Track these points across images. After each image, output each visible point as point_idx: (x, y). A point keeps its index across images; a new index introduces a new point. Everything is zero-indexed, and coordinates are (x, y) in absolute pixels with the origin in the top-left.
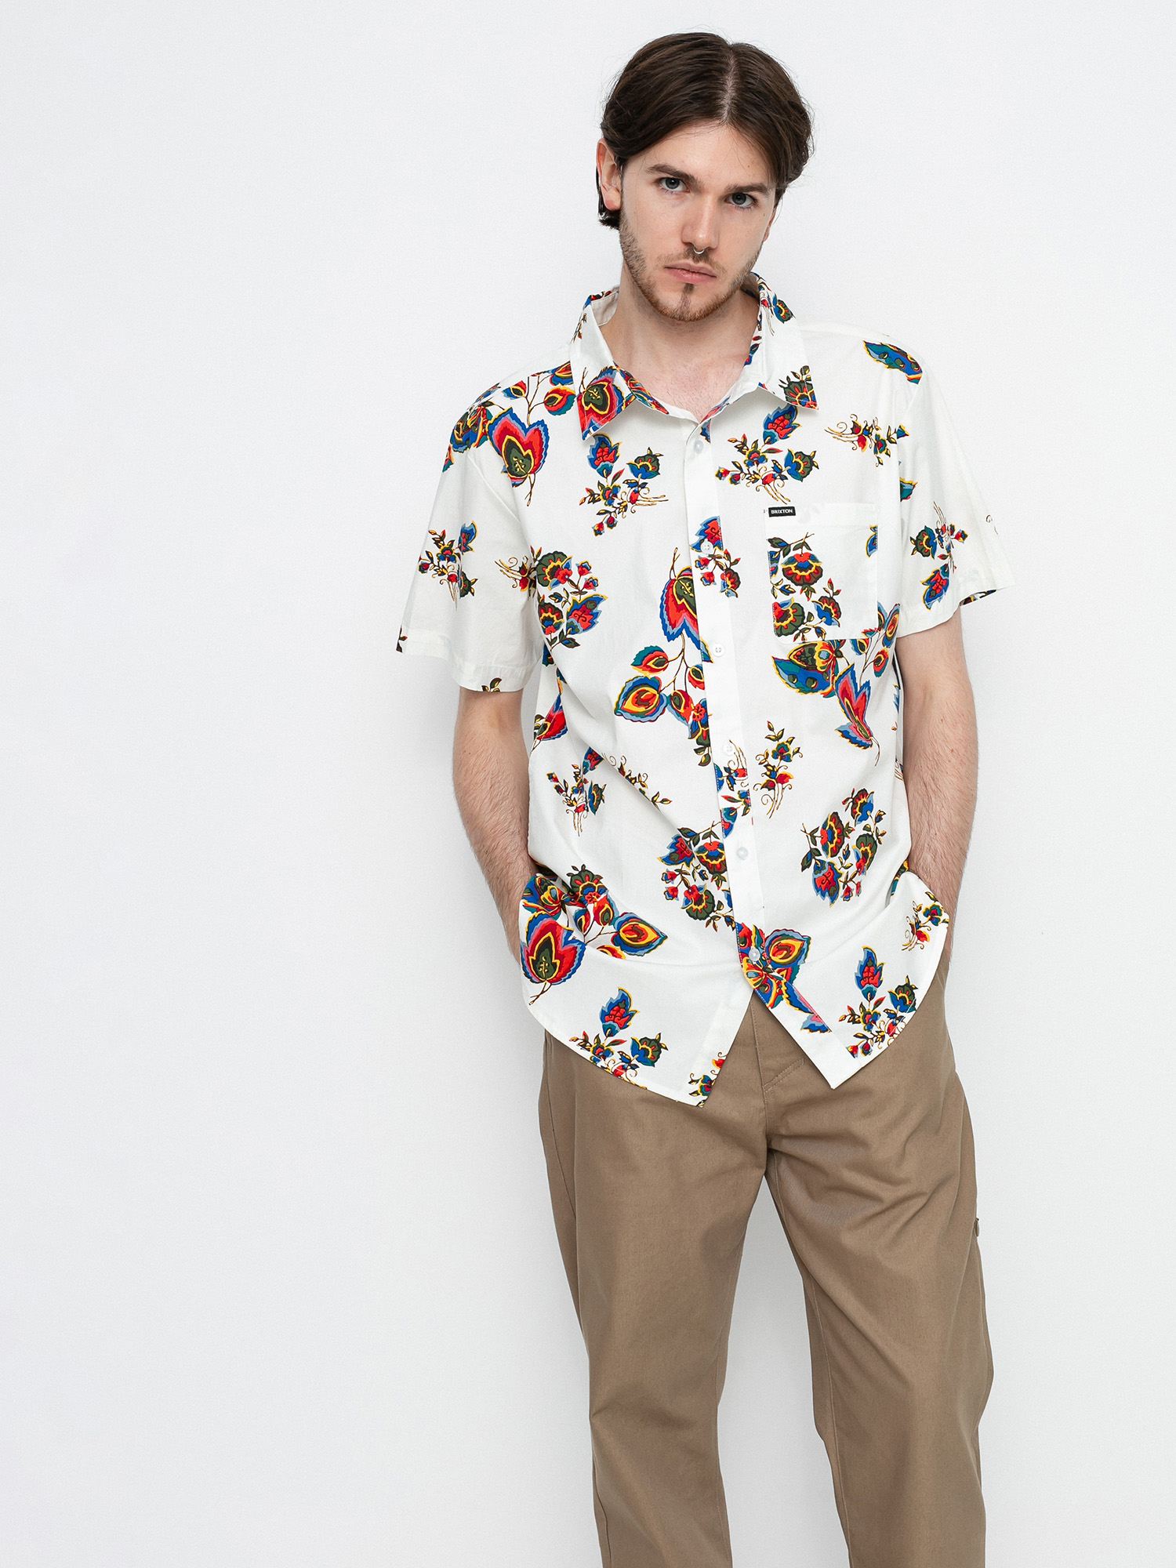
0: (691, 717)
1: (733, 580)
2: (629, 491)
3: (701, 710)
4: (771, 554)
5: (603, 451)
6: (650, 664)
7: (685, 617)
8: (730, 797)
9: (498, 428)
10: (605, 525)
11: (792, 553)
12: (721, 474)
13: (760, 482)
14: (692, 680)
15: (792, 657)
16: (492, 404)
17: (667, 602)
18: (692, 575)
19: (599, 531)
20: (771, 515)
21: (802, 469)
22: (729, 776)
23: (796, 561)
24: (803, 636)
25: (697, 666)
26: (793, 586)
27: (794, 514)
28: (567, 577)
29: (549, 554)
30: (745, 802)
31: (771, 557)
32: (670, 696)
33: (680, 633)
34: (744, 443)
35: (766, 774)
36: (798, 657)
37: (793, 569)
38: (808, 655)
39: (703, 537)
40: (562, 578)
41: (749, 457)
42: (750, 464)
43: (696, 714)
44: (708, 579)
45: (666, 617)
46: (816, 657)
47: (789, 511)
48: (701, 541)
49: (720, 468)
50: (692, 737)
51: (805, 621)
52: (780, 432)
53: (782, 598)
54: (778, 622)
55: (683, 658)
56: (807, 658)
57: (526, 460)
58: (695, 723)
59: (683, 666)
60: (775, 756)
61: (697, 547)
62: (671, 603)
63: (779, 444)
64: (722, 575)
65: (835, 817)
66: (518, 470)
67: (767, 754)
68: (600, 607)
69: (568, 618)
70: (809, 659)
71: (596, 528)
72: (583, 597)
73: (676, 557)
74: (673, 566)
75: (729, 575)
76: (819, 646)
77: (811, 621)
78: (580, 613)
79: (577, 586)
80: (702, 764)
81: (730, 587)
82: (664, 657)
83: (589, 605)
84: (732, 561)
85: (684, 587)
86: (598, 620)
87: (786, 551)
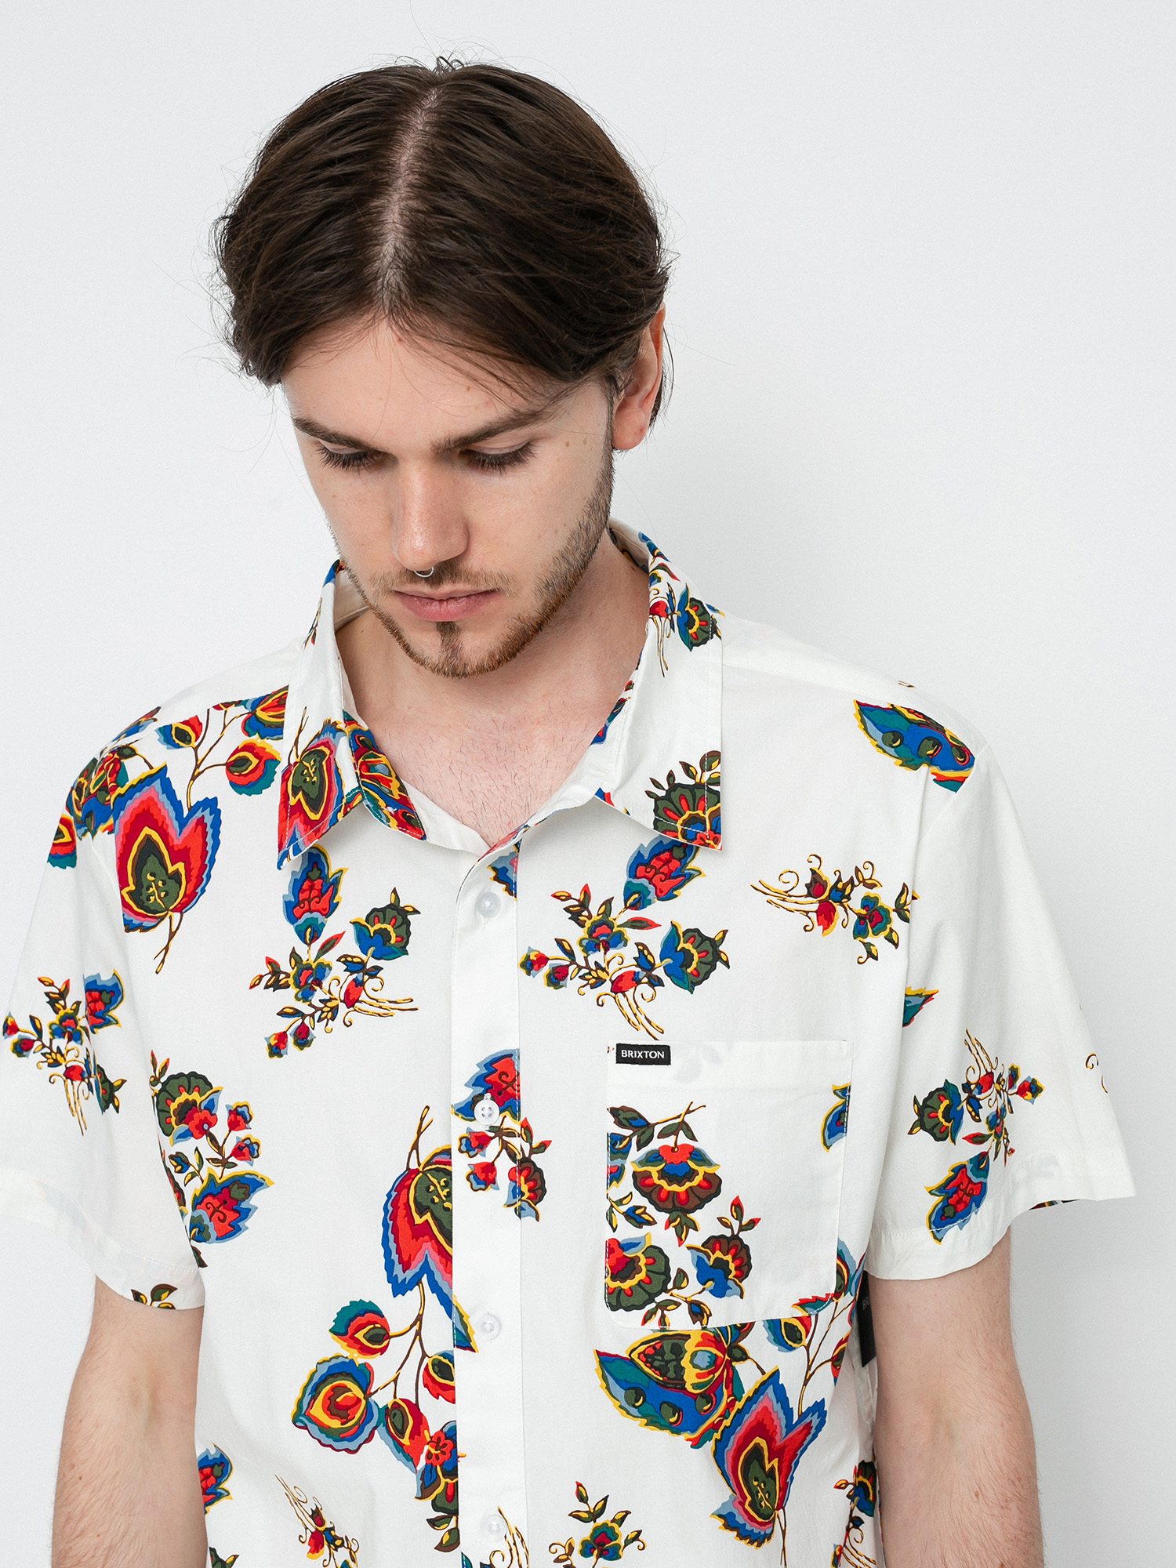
0: (423, 1457)
1: (533, 1185)
2: (347, 978)
3: (445, 1445)
4: (614, 1139)
5: (311, 888)
6: (359, 1336)
7: (427, 1250)
9: (132, 805)
10: (290, 1040)
11: (656, 1144)
12: (532, 964)
13: (607, 987)
14: (430, 1382)
15: (635, 1356)
16: (133, 754)
17: (395, 1216)
18: (449, 1164)
19: (277, 1048)
20: (620, 1060)
21: (694, 965)
23: (663, 1160)
24: (663, 1316)
25: (445, 1355)
26: (651, 1210)
27: (666, 1061)
28: (206, 1126)
29: (181, 1074)
31: (613, 1145)
32: (386, 1407)
33: (416, 1281)
34: (584, 904)
36: (648, 1357)
37: (655, 1176)
38: (668, 1356)
39: (480, 1090)
40: (198, 1127)
41: (591, 932)
42: (590, 946)
43: (433, 1451)
44: (482, 1176)
45: (392, 1246)
46: (685, 1362)
47: (657, 1054)
48: (476, 1099)
49: (530, 950)
50: (423, 1496)
51: (670, 1286)
52: (660, 884)
53: (626, 1232)
54: (613, 1279)
55: (418, 1333)
56: (668, 1362)
57: (171, 883)
58: (430, 1468)
59: (417, 1352)
60: (585, 1551)
61: (467, 1111)
62: (402, 1223)
63: (656, 911)
64: (513, 1169)
66: (152, 898)
67: (571, 1546)
68: (256, 1199)
69: (194, 1208)
70: (671, 1366)
71: (273, 1042)
72: (229, 1173)
73: (424, 1126)
74: (417, 1142)
75: (525, 1172)
76: (696, 1338)
77: (681, 1288)
78: (216, 1203)
79: (220, 1150)
80: (442, 1547)
81: (524, 1198)
82: (382, 1328)
83: (236, 1193)
84: (535, 1145)
85: (432, 1188)
86: (248, 1223)
87: (645, 1138)
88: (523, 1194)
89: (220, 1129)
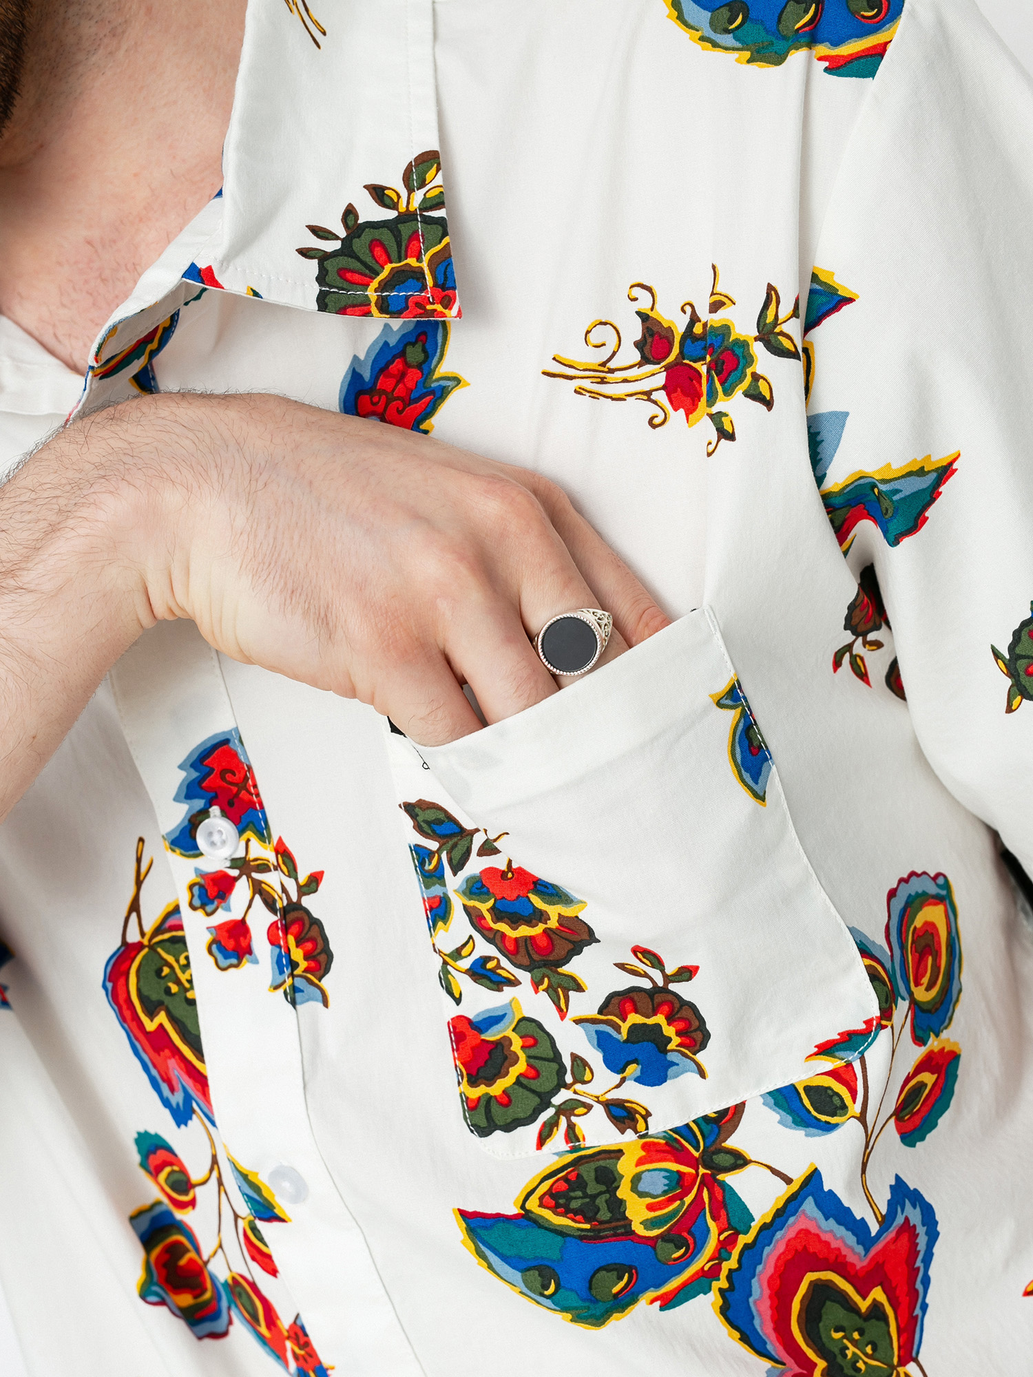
0: (290, 1356)
1: (309, 947)
3: (306, 1343)
4: (420, 854)
6: (161, 1180)
7: (174, 1067)
14: (256, 1255)
15: (531, 1204)
17: (123, 1018)
18: (182, 929)
24: (571, 1127)
26: (506, 963)
32: (227, 1282)
33: (189, 1107)
36: (555, 1200)
37: (488, 917)
38: (593, 1188)
39: (199, 804)
43: (297, 1350)
44: (231, 943)
45: (145, 1056)
46: (624, 1192)
48: (194, 822)
51: (569, 1079)
53: (478, 1001)
54: (473, 1083)
55: (220, 1181)
56: (594, 1200)
58: (302, 1372)
59: (228, 1210)
61: (185, 841)
64: (274, 925)
70: (601, 1202)
73: (143, 869)
74: (136, 899)
75: (295, 929)
76: (633, 1153)
77: (585, 1082)
81: (298, 972)
82: (181, 1170)
84: (303, 879)
85: (166, 970)
87: (457, 854)
88: (295, 965)
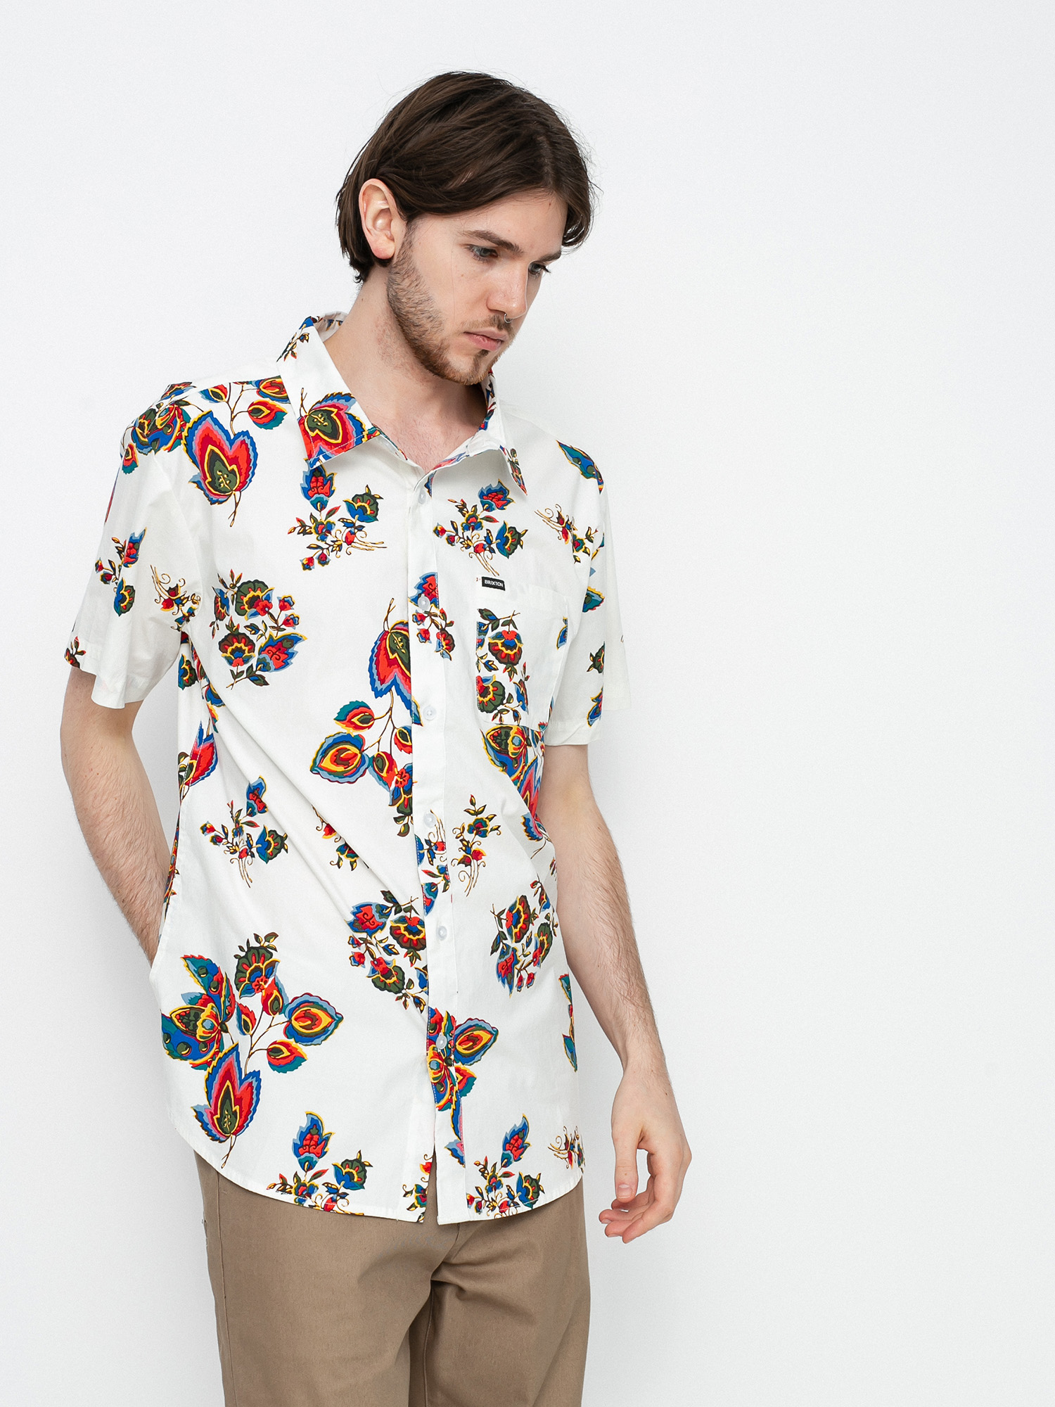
0: (394, 783)
1: (448, 643)
2: (345, 530)
3: (405, 776)
4: (480, 625)
5: (317, 481)
6: (355, 720)
7: (396, 672)
8: (430, 872)
10: (316, 561)
11: (500, 629)
12: (439, 532)
13: (473, 549)
14: (398, 743)
15: (488, 736)
16: (187, 404)
17: (377, 655)
18: (407, 630)
19: (308, 565)
20: (484, 585)
21: (510, 545)
22: (428, 849)
23: (503, 638)
24: (501, 717)
25: (405, 728)
26: (497, 662)
27: (505, 588)
28: (267, 609)
29: (249, 582)
30: (444, 877)
31: (480, 628)
32: (373, 757)
33: (389, 689)
34: (463, 506)
35: (461, 848)
36: (493, 738)
37: (500, 645)
38: (503, 737)
40: (262, 610)
41: (467, 520)
42: (466, 528)
43: (399, 779)
44: (423, 636)
45: (375, 671)
46: (509, 741)
47: (499, 584)
48: (419, 595)
49: (438, 524)
50: (393, 804)
51: (504, 702)
52: (497, 502)
53: (485, 673)
54: (481, 696)
55: (390, 717)
56: (503, 740)
57: (231, 475)
58: (397, 789)
59: (390, 727)
60: (470, 831)
61: (415, 600)
63: (495, 514)
64: (438, 634)
65: (523, 900)
66: (222, 485)
67: (464, 828)
68: (297, 647)
69: (259, 654)
70: (503, 742)
71: (305, 562)
72: (281, 634)
73: (391, 609)
74: (387, 617)
75: (443, 635)
76: (514, 730)
77: (510, 703)
78: (274, 650)
79: (276, 621)
80: (401, 834)
81: (444, 648)
82: (370, 714)
83: (285, 644)
84: (448, 622)
86: (293, 660)
87: (495, 625)
88: (443, 646)
89: (275, 610)
